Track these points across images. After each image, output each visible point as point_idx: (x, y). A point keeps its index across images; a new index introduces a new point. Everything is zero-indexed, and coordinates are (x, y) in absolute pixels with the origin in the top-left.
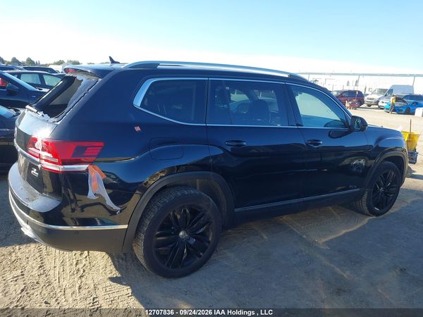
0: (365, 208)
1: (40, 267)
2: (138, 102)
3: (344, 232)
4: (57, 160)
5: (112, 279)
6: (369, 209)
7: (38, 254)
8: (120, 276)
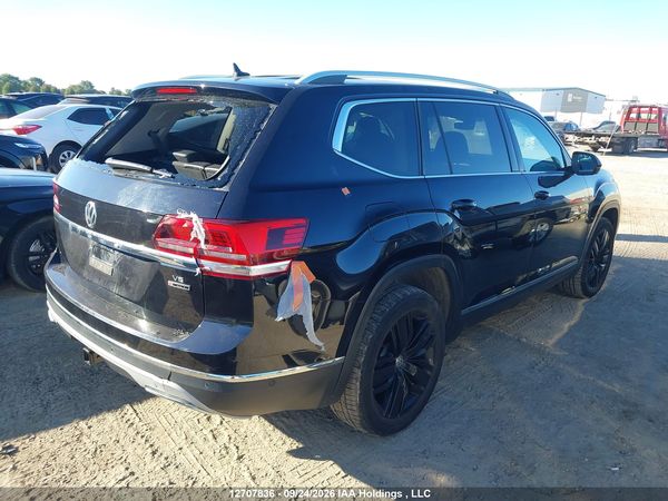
0: (579, 288)
1: (154, 453)
2: (337, 145)
3: (566, 326)
4: (243, 257)
5: (294, 453)
6: (583, 289)
7: (131, 432)
8: (301, 446)
